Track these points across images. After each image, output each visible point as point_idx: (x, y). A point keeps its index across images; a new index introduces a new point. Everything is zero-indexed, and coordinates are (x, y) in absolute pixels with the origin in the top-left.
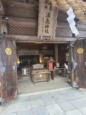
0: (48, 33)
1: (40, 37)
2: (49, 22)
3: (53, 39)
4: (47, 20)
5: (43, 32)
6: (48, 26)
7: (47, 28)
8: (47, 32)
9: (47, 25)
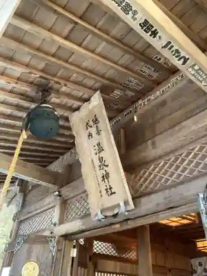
0: (114, 193)
1: (97, 215)
2: (106, 164)
4: (101, 159)
5: (101, 196)
6: (107, 175)
7: (106, 181)
8: (110, 192)
9: (104, 173)
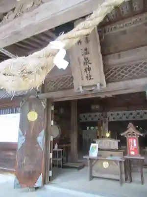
0: (92, 79)
2: (90, 62)
3: (102, 87)
4: (86, 59)
5: (83, 79)
6: (89, 69)
7: (88, 72)
8: (89, 78)
9: (87, 67)
